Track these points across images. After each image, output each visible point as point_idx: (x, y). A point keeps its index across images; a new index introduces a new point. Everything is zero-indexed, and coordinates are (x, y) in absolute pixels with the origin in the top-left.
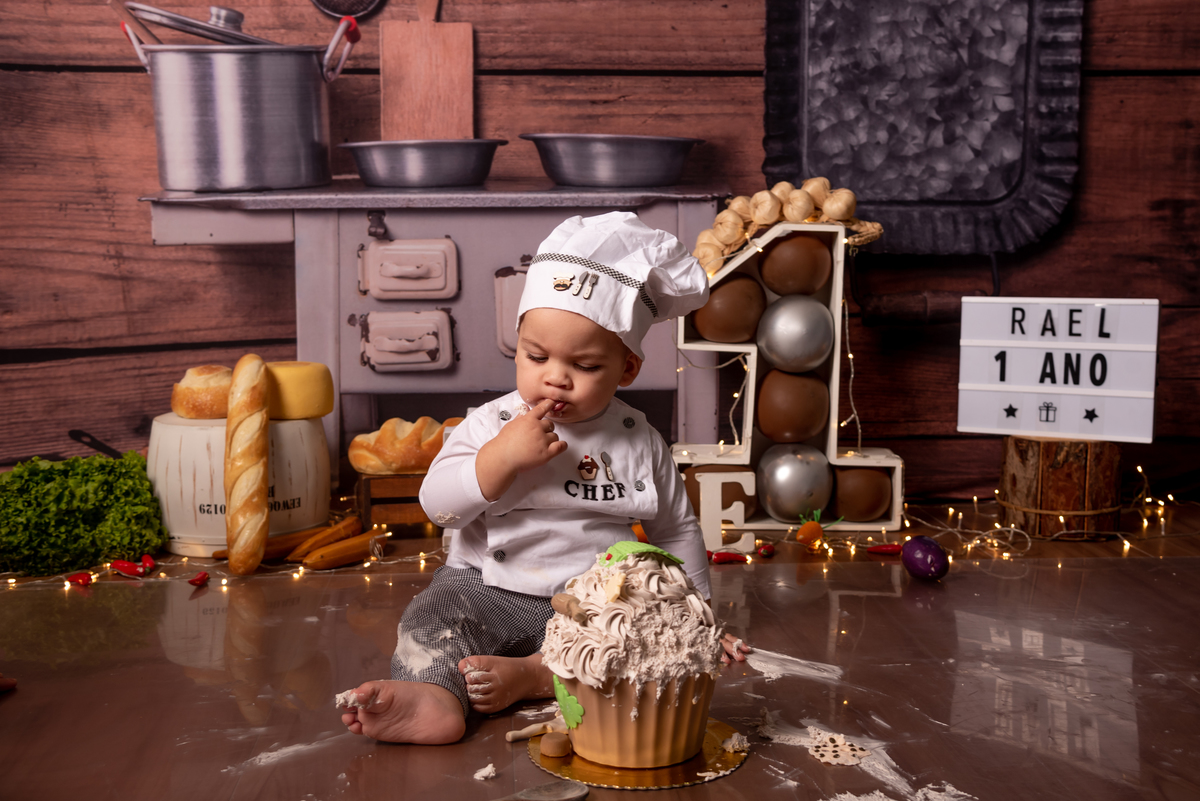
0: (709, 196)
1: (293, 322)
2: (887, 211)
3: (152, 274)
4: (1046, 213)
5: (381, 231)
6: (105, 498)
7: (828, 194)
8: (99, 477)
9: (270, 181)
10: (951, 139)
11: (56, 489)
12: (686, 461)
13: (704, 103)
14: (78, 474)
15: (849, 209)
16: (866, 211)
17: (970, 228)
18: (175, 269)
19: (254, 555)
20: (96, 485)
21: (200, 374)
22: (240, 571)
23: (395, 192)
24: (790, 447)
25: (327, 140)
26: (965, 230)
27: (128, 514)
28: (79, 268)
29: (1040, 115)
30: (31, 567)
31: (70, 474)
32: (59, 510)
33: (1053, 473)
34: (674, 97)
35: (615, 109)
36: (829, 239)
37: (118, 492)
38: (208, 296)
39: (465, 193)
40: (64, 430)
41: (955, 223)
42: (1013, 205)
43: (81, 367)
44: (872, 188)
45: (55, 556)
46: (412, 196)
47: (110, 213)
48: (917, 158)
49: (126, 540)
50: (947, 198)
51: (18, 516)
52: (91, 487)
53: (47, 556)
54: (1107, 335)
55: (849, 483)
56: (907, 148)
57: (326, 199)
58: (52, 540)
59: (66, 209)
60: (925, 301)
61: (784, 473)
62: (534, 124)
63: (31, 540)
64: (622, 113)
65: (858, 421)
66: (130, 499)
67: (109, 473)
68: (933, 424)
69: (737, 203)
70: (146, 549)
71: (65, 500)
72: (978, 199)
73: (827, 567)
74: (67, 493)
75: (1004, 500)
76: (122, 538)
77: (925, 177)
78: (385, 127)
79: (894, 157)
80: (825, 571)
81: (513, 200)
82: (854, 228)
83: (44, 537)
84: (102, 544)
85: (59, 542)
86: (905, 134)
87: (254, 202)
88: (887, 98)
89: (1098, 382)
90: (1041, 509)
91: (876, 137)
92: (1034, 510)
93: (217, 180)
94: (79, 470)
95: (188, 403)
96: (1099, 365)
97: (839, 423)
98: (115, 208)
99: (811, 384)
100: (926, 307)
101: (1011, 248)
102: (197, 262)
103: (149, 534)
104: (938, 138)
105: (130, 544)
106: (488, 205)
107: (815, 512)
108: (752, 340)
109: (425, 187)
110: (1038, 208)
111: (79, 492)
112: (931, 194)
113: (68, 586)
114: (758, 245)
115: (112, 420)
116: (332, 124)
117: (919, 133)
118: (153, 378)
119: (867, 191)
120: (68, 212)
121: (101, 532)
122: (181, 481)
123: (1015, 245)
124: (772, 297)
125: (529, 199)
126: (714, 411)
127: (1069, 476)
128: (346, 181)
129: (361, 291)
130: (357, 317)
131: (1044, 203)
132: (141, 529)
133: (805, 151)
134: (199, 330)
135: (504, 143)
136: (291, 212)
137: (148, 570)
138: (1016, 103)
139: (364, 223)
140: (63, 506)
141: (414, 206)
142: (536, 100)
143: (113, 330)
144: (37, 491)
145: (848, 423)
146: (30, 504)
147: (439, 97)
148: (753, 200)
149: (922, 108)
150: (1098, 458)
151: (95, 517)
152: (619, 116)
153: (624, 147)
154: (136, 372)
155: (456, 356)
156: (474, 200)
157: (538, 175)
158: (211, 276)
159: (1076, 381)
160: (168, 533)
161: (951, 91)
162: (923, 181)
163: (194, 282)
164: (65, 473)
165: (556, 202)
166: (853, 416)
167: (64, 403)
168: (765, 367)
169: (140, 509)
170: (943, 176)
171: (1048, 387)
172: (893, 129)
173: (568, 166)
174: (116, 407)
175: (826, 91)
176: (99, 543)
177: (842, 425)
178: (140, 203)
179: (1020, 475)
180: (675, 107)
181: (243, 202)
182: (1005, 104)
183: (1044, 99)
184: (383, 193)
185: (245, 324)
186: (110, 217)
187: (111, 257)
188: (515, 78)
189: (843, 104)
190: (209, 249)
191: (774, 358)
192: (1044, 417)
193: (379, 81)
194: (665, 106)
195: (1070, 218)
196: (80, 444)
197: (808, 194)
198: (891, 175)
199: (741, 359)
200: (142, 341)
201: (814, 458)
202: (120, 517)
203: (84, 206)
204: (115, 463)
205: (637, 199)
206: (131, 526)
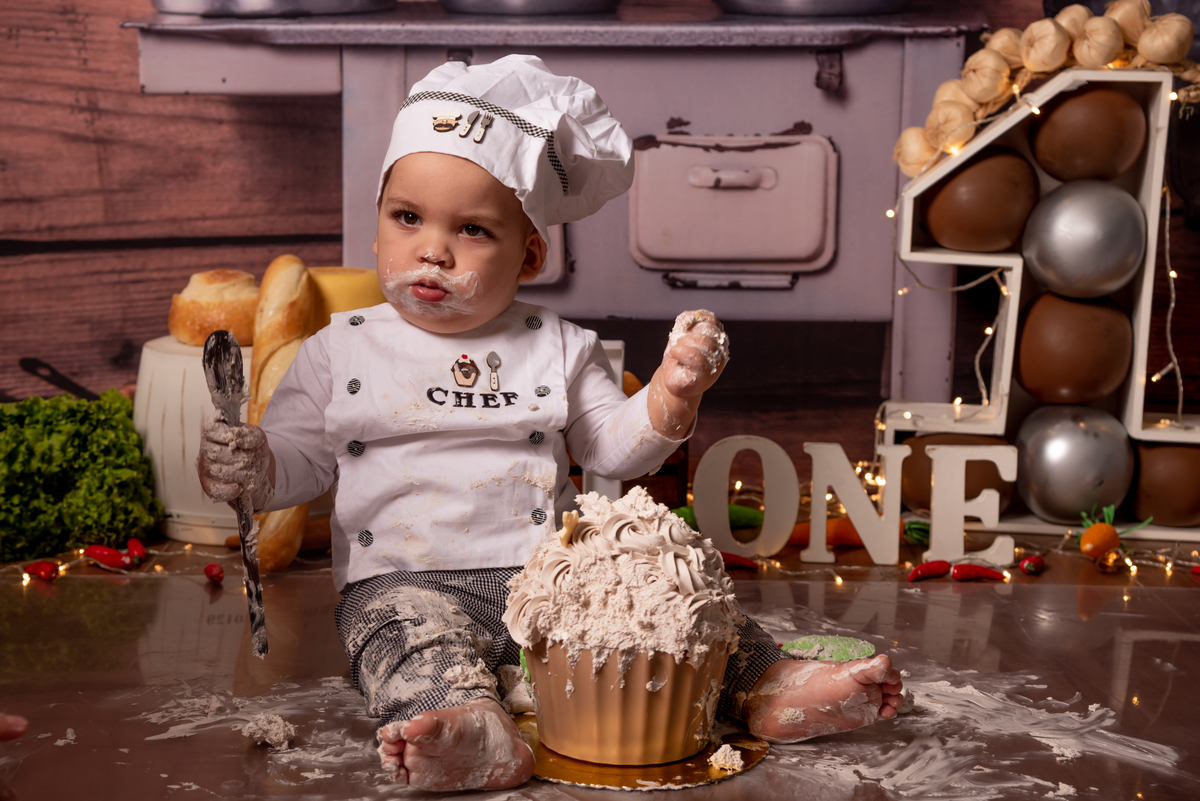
0: (953, 30)
1: (339, 211)
3: (140, 136)
6: (76, 457)
7: (1148, 23)
8: (68, 427)
11: (7, 443)
12: (909, 427)
14: (37, 422)
15: (1181, 44)
18: (172, 129)
20: (63, 438)
21: (210, 281)
23: (488, 22)
24: (1067, 411)
28: (36, 124)
31: (27, 421)
32: (11, 472)
36: (1144, 94)
37: (93, 448)
38: (219, 170)
39: (589, 24)
40: (13, 358)
43: (38, 267)
46: (513, 28)
47: (80, 44)
49: (106, 518)
52: (56, 440)
55: (1159, 469)
57: (388, 31)
59: (17, 37)
61: (1058, 449)
65: (1179, 375)
66: (111, 458)
67: (82, 422)
69: (1001, 40)
70: (134, 531)
71: (21, 458)
74: (22, 448)
76: (100, 515)
81: (658, 36)
82: (1187, 75)
84: (72, 522)
85: (12, 519)
87: (286, 33)
94: (40, 417)
95: (193, 323)
97: (1149, 376)
98: (88, 37)
99: (1105, 315)
102: (203, 120)
103: (136, 509)
105: (110, 523)
106: (621, 42)
107: (1105, 510)
108: (1014, 249)
109: (531, 14)
111: (40, 448)
113: (26, 578)
114: (1032, 105)
115: (80, 345)
118: (140, 287)
120: (21, 40)
121: (70, 505)
122: (183, 434)
124: (1048, 183)
125: (681, 34)
126: (946, 354)
128: (417, 4)
132: (126, 502)
134: (204, 218)
136: (337, 49)
137: (136, 561)
140: (17, 467)
143: (83, 216)
145: (1163, 377)
148: (1027, 34)
151: (61, 484)
154: (115, 278)
155: (570, 266)
156: (601, 34)
158: (222, 141)
160: (163, 510)
163: (199, 149)
164: (19, 420)
165: (722, 39)
166: (1170, 366)
167: (15, 319)
168: (1033, 290)
169: (126, 474)
174: (87, 326)
176: (67, 521)
177: (1154, 379)
178: (123, 31)
181: (270, 32)
184: (470, 23)
185: (271, 212)
186: (80, 50)
187: (82, 110)
190: (222, 102)
191: (1050, 276)
196: (34, 379)
197: (1115, 23)
199: (996, 277)
200: (124, 233)
201: (1105, 425)
202: (97, 483)
203: (42, 33)
204: (89, 407)
205: (842, 35)
206: (112, 497)
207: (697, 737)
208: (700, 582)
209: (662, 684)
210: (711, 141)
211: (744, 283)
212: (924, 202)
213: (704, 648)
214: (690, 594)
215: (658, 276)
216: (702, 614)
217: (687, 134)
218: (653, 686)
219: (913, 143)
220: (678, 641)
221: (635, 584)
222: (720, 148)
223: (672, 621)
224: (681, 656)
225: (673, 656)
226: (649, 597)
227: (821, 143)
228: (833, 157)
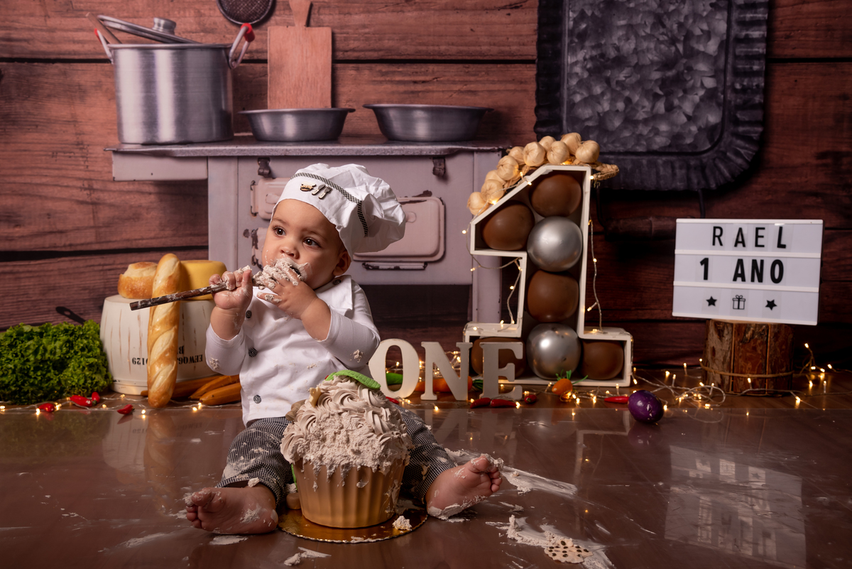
0: (496, 148)
1: (206, 234)
2: (623, 159)
3: (112, 201)
4: (739, 161)
5: (267, 171)
6: (68, 352)
7: (579, 144)
8: (63, 338)
9: (192, 137)
10: (670, 108)
11: (34, 345)
12: (476, 334)
13: (493, 82)
14: (49, 335)
15: (594, 154)
16: (608, 159)
17: (684, 171)
18: (128, 197)
19: (165, 393)
20: (61, 343)
21: (136, 268)
22: (156, 404)
23: (277, 145)
24: (550, 325)
25: (231, 108)
26: (680, 173)
27: (83, 363)
28: (64, 196)
29: (735, 91)
30: (17, 398)
31: (44, 335)
32: (36, 359)
33: (742, 347)
34: (472, 78)
35: (430, 87)
36: (580, 176)
37: (76, 348)
38: (149, 216)
39: (325, 146)
40: (53, 307)
41: (673, 168)
42: (715, 155)
43: (64, 263)
44: (613, 142)
45: (32, 392)
46: (289, 148)
47: (85, 159)
48: (645, 122)
49: (82, 381)
50: (667, 150)
51: (9, 363)
52: (58, 344)
53: (28, 392)
54: (784, 246)
55: (593, 352)
56: (638, 115)
57: (230, 150)
58: (32, 381)
59: (56, 156)
60: (650, 223)
61: (546, 343)
62: (373, 97)
63: (17, 380)
64: (435, 90)
65: (599, 308)
66: (85, 353)
67: (71, 335)
68: (656, 311)
69: (515, 151)
70: (96, 388)
71: (40, 353)
72: (690, 151)
73: (575, 412)
74: (41, 348)
75: (706, 366)
76: (79, 380)
77: (651, 135)
78: (270, 100)
79: (629, 121)
80: (573, 414)
81: (358, 151)
82: (598, 169)
83: (26, 379)
84: (66, 384)
85: (36, 382)
86: (637, 104)
87: (181, 151)
88: (624, 79)
89: (776, 281)
90: (733, 372)
91: (616, 106)
92: (728, 374)
93: (156, 137)
94: (50, 333)
95: (128, 288)
96: (777, 268)
97: (586, 309)
98: (88, 156)
99: (565, 280)
100: (651, 228)
101: (713, 186)
102: (142, 193)
103: (98, 378)
104: (661, 107)
105: (84, 384)
106: (340, 154)
107: (567, 372)
108: (524, 249)
109: (298, 141)
110: (733, 157)
111: (49, 348)
112: (655, 147)
113: (38, 412)
114: (529, 181)
115: (84, 300)
116: (234, 98)
117: (647, 104)
118: (112, 272)
119: (609, 145)
120: (58, 158)
121: (65, 376)
122: (120, 341)
123: (717, 184)
124: (539, 218)
125: (369, 150)
126: (498, 300)
127: (754, 349)
128: (243, 137)
129: (252, 213)
130: (250, 231)
131: (738, 154)
132: (92, 374)
133: (565, 116)
134: (142, 239)
135: (352, 110)
136: (206, 158)
137: (94, 402)
138: (718, 82)
139: (255, 167)
140: (39, 357)
141: (290, 154)
142: (375, 81)
143: (86, 239)
144: (21, 347)
145: (593, 309)
146: (17, 356)
147: (308, 79)
148: (526, 149)
149: (649, 86)
150: (776, 336)
151: (61, 365)
152: (433, 92)
153: (436, 113)
154: (100, 268)
156: (331, 150)
157: (376, 133)
158: (151, 202)
159: (760, 280)
160: (112, 378)
161: (670, 73)
162: (650, 138)
163: (140, 206)
164: (41, 335)
165: (388, 152)
166: (596, 303)
167: (53, 288)
168: (533, 267)
169: (91, 360)
170: (665, 134)
171: (739, 284)
172: (628, 101)
173: (397, 127)
174: (87, 291)
175: (580, 74)
176: (63, 383)
177: (589, 310)
178: (105, 152)
179: (718, 348)
180: (472, 86)
181: (174, 151)
182: (710, 83)
183: (738, 79)
184: (268, 146)
185: (174, 235)
186: (85, 161)
187: (85, 189)
188: (360, 65)
189: (593, 83)
190: (151, 184)
191: (540, 261)
192: (736, 306)
193: (267, 68)
194: (466, 85)
195: (757, 165)
196: (63, 316)
197: (565, 144)
198: (627, 134)
199: (516, 262)
200: (105, 247)
201: (567, 333)
202: (77, 365)
203: (68, 154)
204: (75, 328)
205: (445, 150)
206: (84, 371)
207: (387, 512)
208: (386, 427)
209: (366, 484)
211: (401, 267)
212: (481, 227)
213: (388, 464)
214: (381, 434)
215: (361, 264)
216: (387, 444)
218: (361, 485)
219: (475, 199)
220: (374, 460)
221: (350, 429)
223: (370, 449)
224: (376, 468)
225: (371, 468)
226: (358, 435)
227: (436, 201)
228: (442, 207)
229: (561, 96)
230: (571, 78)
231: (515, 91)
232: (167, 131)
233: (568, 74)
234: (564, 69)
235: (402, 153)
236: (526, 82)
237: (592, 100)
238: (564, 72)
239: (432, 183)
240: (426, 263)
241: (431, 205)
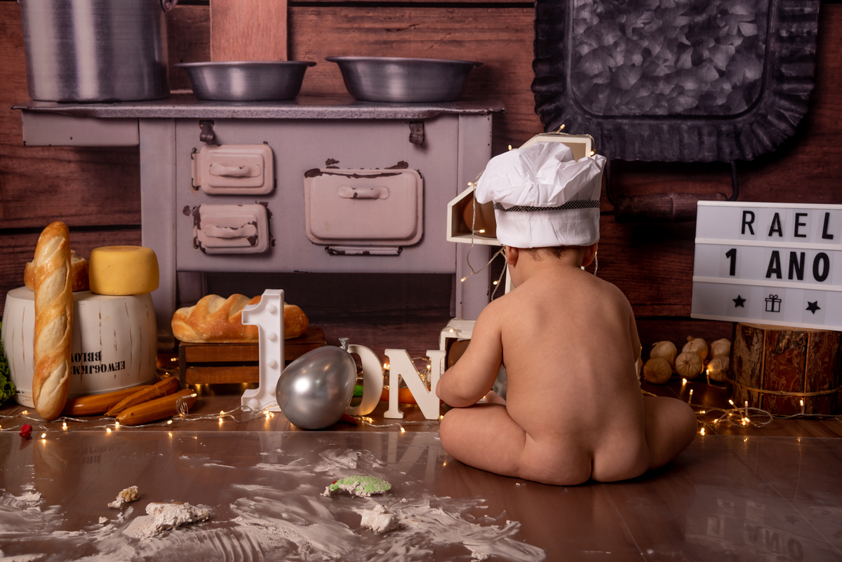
0: (486, 111)
1: (139, 211)
2: (639, 124)
3: (23, 170)
4: (783, 126)
9: (118, 96)
10: (698, 62)
13: (483, 30)
16: (621, 124)
17: (713, 139)
18: (42, 166)
23: (222, 105)
25: (166, 60)
26: (709, 141)
29: (780, 39)
33: (775, 358)
34: (457, 26)
35: (407, 37)
38: (69, 189)
39: (280, 107)
41: (700, 135)
42: (753, 119)
44: (627, 104)
46: (236, 109)
48: (668, 78)
50: (693, 114)
54: (831, 237)
56: (659, 70)
57: (165, 110)
60: (671, 201)
62: (338, 48)
64: (412, 39)
68: (676, 307)
72: (722, 114)
75: (732, 379)
77: (674, 95)
78: (213, 50)
79: (647, 77)
81: (320, 113)
86: (658, 57)
87: (106, 111)
88: (642, 26)
89: (820, 278)
90: (763, 389)
91: (632, 60)
92: (757, 390)
93: (76, 93)
96: (821, 262)
100: (672, 207)
101: (750, 156)
102: (60, 161)
104: (687, 60)
106: (299, 116)
109: (250, 99)
110: (775, 121)
112: (679, 109)
116: (169, 47)
117: (670, 56)
118: (25, 255)
119: (623, 107)
123: (754, 155)
125: (333, 112)
126: (487, 292)
127: (790, 361)
128: (182, 95)
129: (194, 187)
130: (191, 208)
131: (781, 117)
133: (569, 72)
135: (313, 64)
136: (136, 120)
138: (759, 29)
139: (196, 131)
141: (238, 117)
142: (339, 28)
147: (259, 25)
149: (673, 34)
150: (817, 346)
152: (410, 42)
153: (413, 68)
154: (11, 250)
155: (272, 243)
156: (287, 112)
157: (341, 92)
158: (71, 172)
159: (800, 277)
161: (700, 19)
162: (672, 98)
163: (58, 177)
165: (356, 115)
170: (691, 94)
171: (773, 282)
172: (647, 53)
173: (366, 84)
175: (588, 20)
178: (13, 111)
179: (745, 357)
180: (457, 35)
181: (97, 111)
182: (749, 30)
183: (785, 25)
184: (212, 106)
185: (100, 212)
188: (322, 9)
189: (604, 31)
190: (70, 150)
192: (769, 308)
193: (209, 11)
194: (449, 34)
195: (804, 131)
198: (644, 93)
200: (15, 225)
205: (424, 113)
210: (351, 172)
211: (371, 252)
215: (323, 248)
217: (337, 168)
222: (356, 176)
227: (413, 173)
228: (420, 181)
229: (565, 47)
230: (577, 24)
231: (509, 41)
232: (88, 87)
233: (573, 19)
234: (569, 14)
235: (372, 116)
236: (522, 30)
237: (603, 51)
238: (569, 17)
239: (407, 151)
240: (401, 248)
241: (407, 178)
